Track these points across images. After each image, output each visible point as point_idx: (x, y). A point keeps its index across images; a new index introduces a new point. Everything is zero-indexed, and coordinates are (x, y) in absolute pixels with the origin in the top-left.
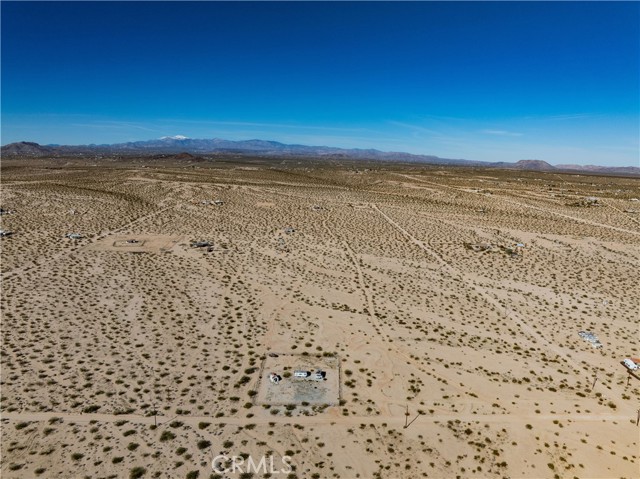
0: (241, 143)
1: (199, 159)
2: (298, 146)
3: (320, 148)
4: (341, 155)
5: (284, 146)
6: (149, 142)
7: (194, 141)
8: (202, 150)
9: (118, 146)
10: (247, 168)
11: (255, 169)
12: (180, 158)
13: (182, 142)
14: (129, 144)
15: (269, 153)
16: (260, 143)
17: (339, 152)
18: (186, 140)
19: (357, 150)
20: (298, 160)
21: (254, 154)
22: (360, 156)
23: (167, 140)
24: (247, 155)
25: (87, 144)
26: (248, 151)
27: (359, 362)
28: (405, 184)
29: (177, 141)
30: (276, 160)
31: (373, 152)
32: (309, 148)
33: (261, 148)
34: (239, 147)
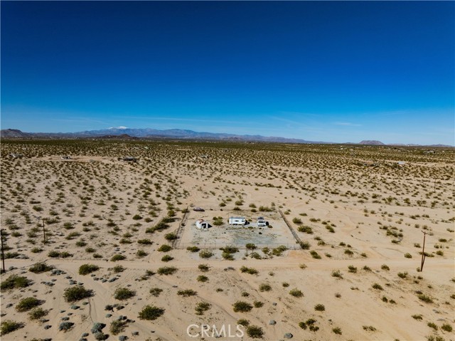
6: (101, 131)
12: (121, 138)
14: (86, 132)
15: (185, 138)
16: (179, 131)
27: (305, 215)
29: (120, 130)
31: (259, 137)
33: (180, 135)
34: (164, 134)
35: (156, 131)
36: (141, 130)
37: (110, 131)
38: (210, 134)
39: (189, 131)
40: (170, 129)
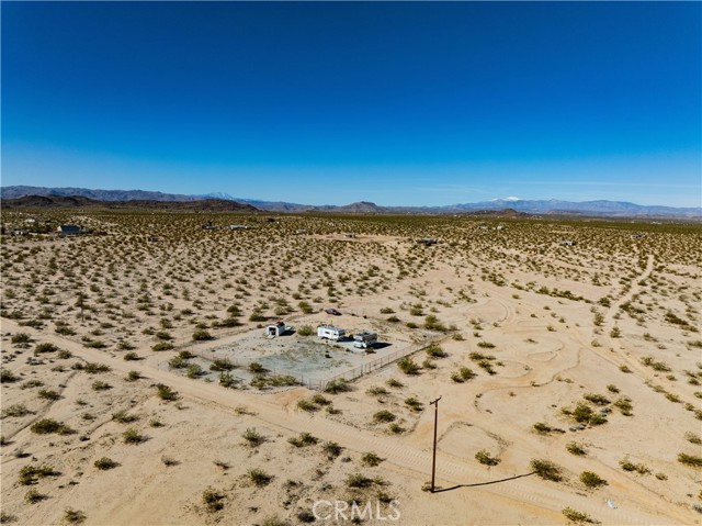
0: (583, 204)
1: (523, 214)
5: (639, 207)
7: (528, 202)
12: (503, 214)
13: (514, 202)
16: (607, 203)
18: (519, 201)
23: (498, 201)
27: (491, 347)
29: (509, 202)
34: (580, 209)
36: (542, 202)
37: (493, 204)
39: (627, 204)
40: (592, 200)
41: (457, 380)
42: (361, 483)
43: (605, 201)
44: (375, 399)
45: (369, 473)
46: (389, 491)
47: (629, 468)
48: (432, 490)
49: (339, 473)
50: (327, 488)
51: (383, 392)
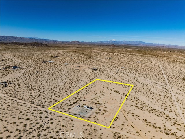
0: (131, 42)
1: (117, 46)
2: (149, 43)
3: (157, 44)
4: (163, 47)
5: (145, 43)
6: (106, 41)
7: (118, 41)
8: (120, 44)
9: (98, 42)
10: (129, 49)
11: (131, 50)
12: (111, 46)
13: (115, 41)
14: (101, 42)
15: (140, 45)
16: (137, 42)
17: (163, 46)
18: (116, 41)
19: (170, 45)
20: (148, 48)
21: (134, 45)
22: (171, 47)
23: (110, 41)
24: (132, 45)
25: (90, 42)
26: (133, 44)
27: (106, 108)
28: (179, 57)
29: (113, 41)
30: (140, 47)
31: (176, 46)
32: (153, 44)
33: (137, 44)
35: (127, 42)
36: (121, 41)
38: (151, 43)
39: (142, 42)
40: (134, 41)
41: (102, 115)
42: (95, 129)
43: (137, 41)
44: (94, 119)
45: (95, 128)
46: (97, 130)
47: (117, 126)
48: (101, 129)
49: (93, 128)
50: (92, 130)
51: (94, 118)
